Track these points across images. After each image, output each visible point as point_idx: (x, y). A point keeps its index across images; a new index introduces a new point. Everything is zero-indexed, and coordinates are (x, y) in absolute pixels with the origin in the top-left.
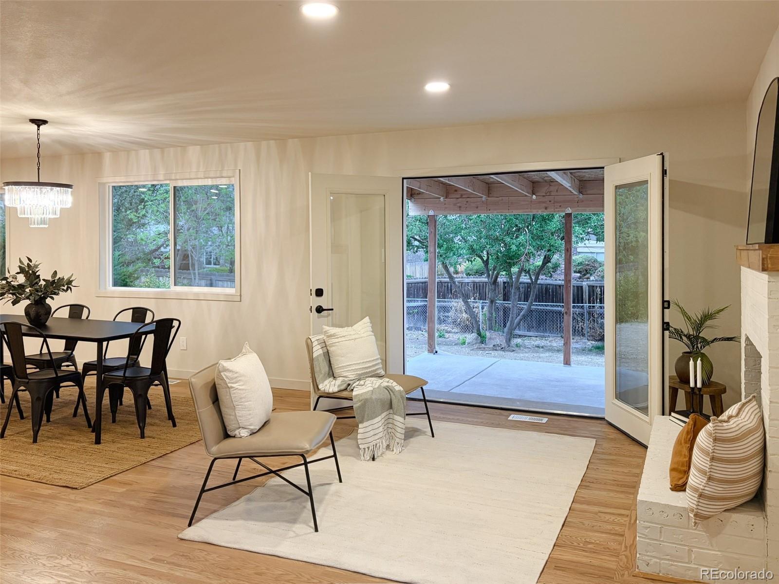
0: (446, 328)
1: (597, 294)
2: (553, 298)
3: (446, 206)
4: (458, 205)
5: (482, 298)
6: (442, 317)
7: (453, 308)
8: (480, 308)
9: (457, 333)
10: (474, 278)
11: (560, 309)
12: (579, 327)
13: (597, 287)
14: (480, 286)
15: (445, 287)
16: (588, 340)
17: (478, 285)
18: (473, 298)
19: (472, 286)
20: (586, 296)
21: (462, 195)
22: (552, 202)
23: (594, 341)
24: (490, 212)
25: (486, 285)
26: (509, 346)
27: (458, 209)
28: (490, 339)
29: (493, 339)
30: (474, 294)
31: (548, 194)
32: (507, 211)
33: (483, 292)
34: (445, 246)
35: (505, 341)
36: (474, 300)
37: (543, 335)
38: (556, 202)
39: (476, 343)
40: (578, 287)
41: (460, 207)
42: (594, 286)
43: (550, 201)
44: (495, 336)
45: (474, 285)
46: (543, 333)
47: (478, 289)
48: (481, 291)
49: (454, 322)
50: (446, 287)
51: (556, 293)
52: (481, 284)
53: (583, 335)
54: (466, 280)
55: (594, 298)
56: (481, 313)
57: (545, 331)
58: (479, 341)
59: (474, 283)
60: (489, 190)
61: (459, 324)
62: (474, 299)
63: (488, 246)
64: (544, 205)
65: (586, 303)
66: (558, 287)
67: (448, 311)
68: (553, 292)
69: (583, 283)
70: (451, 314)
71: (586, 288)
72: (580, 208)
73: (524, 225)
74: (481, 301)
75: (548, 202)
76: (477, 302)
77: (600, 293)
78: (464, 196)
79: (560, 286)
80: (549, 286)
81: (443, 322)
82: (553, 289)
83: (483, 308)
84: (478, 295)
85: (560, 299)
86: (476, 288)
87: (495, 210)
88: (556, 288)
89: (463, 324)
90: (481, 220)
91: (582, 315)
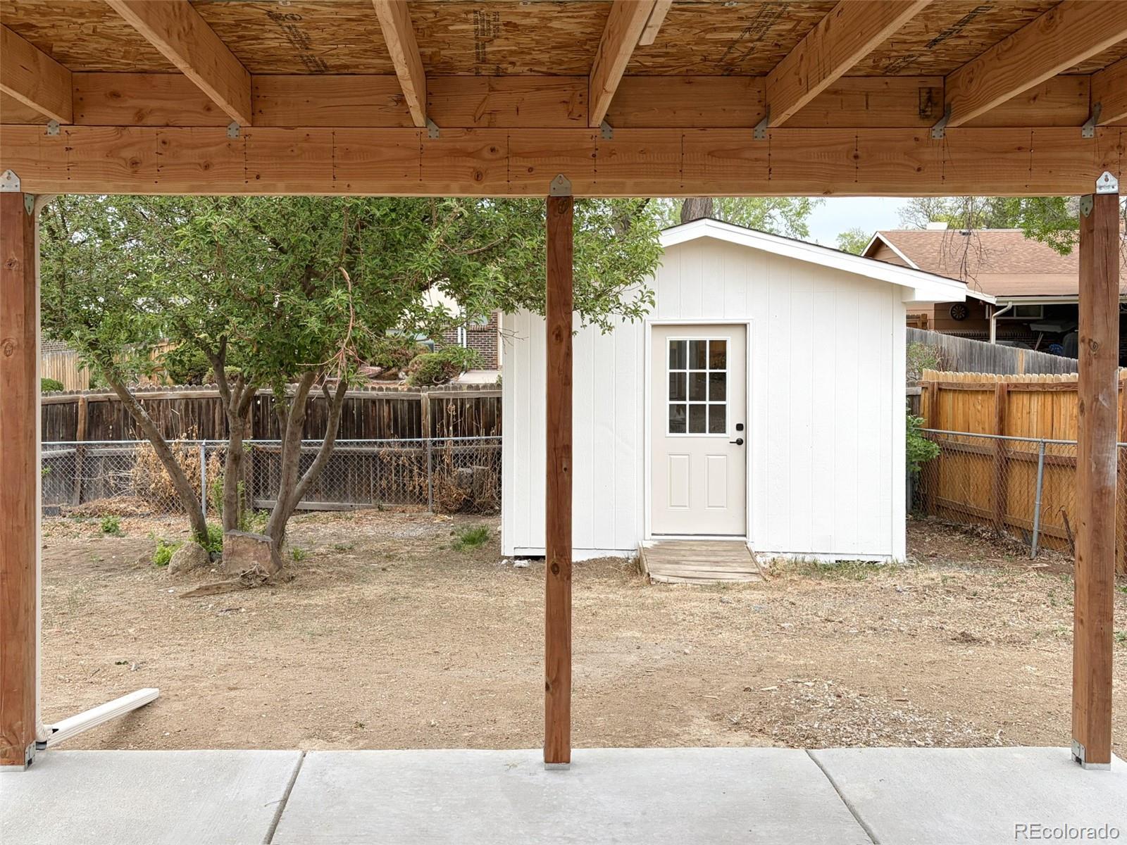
0: (122, 506)
1: (448, 416)
2: (359, 427)
3: (72, 157)
4: (128, 154)
5: (206, 434)
6: (112, 482)
7: (139, 459)
8: (202, 456)
9: (148, 515)
10: (186, 389)
11: (376, 449)
12: (414, 488)
13: (448, 400)
14: (200, 407)
15: (119, 410)
16: (434, 511)
17: (196, 406)
18: (185, 434)
19: (182, 407)
20: (427, 420)
21: (140, 115)
22: (502, 152)
23: (446, 513)
24: (258, 183)
25: (214, 403)
26: (280, 567)
27: (130, 170)
28: (233, 553)
29: (240, 555)
30: (187, 428)
31: (485, 121)
32: (331, 182)
33: (208, 421)
34: (109, 320)
35: (269, 557)
36: (187, 441)
37: (340, 507)
38: (517, 155)
39: (195, 566)
40: (410, 402)
41: (134, 163)
42: (442, 400)
43: (493, 150)
44: (246, 546)
45: (187, 404)
46: (339, 500)
47: (197, 415)
48: (203, 417)
49: (142, 491)
50: (122, 412)
51: (367, 416)
52: (204, 402)
53: (425, 502)
54: (170, 395)
55: (442, 424)
56: (203, 468)
57: (343, 496)
58: (203, 561)
59: (188, 401)
60: (254, 99)
61: (153, 494)
62: (188, 437)
63: (234, 320)
64: (473, 163)
65: (426, 436)
66: (370, 404)
67: (128, 467)
68: (359, 414)
69: (422, 394)
70: (134, 472)
71: (426, 404)
72: (602, 180)
73: (337, 260)
74: (205, 441)
75: (487, 154)
76: (193, 443)
77: (454, 413)
78: (150, 120)
79: (374, 402)
80: (350, 402)
81: (116, 492)
82: (359, 409)
83: (207, 456)
84: (196, 427)
85: (374, 429)
86: (193, 412)
87: (280, 176)
88: (366, 407)
89: (162, 494)
90: (211, 242)
91: (420, 460)
